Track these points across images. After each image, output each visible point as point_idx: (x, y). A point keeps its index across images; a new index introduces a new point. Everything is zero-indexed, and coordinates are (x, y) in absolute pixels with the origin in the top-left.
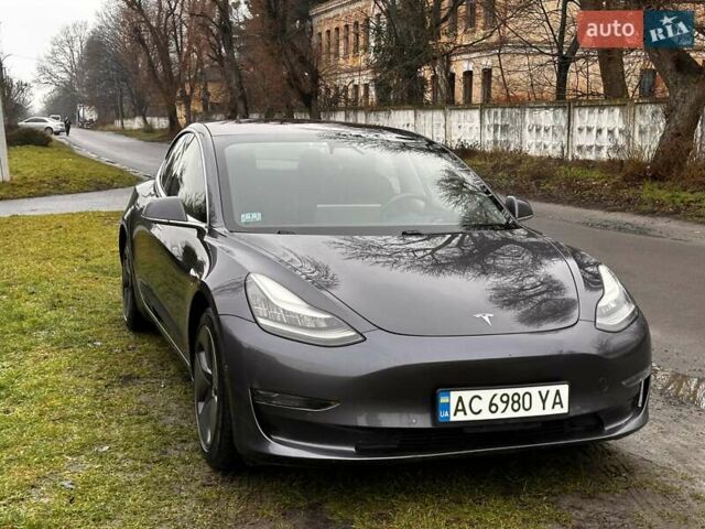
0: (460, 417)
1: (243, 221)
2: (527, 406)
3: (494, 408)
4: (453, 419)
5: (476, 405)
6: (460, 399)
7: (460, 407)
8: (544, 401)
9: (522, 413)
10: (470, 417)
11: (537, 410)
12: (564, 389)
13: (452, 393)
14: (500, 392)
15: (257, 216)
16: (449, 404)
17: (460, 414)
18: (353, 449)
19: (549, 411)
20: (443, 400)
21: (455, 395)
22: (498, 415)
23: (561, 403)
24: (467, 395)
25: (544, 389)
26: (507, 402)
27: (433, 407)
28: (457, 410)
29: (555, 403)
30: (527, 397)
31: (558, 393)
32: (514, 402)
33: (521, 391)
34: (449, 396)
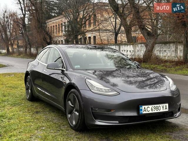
0: (145, 112)
1: (76, 68)
2: (159, 109)
3: (152, 110)
4: (143, 113)
5: (149, 109)
6: (145, 108)
7: (145, 110)
8: (163, 108)
9: (158, 111)
10: (147, 112)
11: (162, 110)
12: (167, 105)
13: (143, 106)
14: (153, 106)
15: (79, 66)
16: (142, 109)
17: (145, 111)
18: (118, 122)
19: (164, 111)
20: (141, 108)
21: (143, 107)
22: (153, 112)
23: (167, 108)
24: (146, 107)
25: (163, 105)
26: (155, 108)
27: (138, 110)
28: (144, 111)
29: (165, 109)
30: (159, 107)
31: (166, 106)
32: (157, 108)
33: (158, 105)
34: (142, 107)
